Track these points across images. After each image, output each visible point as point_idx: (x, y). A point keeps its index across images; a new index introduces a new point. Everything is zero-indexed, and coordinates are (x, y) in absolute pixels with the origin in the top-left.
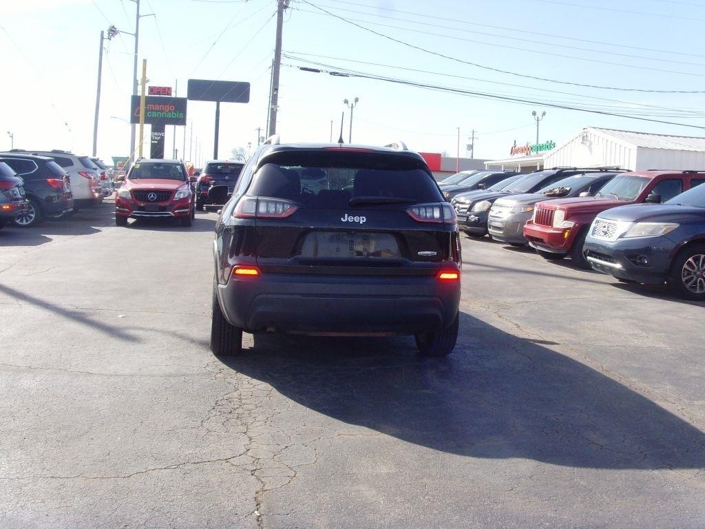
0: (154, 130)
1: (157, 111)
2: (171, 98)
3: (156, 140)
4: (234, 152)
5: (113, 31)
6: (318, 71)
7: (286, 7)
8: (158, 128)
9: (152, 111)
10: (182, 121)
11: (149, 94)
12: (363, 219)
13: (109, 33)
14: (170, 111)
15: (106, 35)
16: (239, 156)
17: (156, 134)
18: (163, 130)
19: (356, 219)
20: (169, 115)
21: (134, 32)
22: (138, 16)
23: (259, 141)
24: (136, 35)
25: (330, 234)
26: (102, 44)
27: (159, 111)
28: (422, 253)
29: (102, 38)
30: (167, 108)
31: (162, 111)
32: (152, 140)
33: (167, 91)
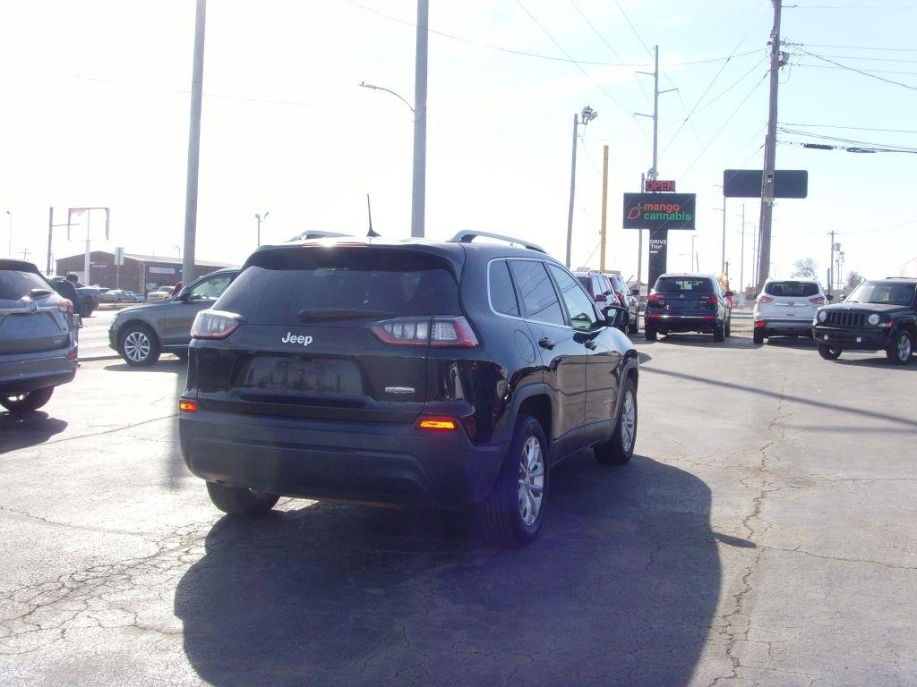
0: (653, 237)
1: (656, 212)
2: (675, 195)
3: (656, 250)
4: (799, 264)
5: (589, 114)
6: (829, 148)
7: (783, 63)
8: (659, 234)
9: (650, 212)
10: (689, 224)
11: (647, 190)
12: (309, 340)
13: (584, 117)
14: (674, 212)
15: (580, 119)
16: (808, 270)
17: (656, 241)
18: (664, 236)
19: (300, 339)
20: (672, 217)
21: (652, 113)
22: (657, 93)
23: (833, 249)
24: (655, 117)
25: (276, 359)
26: (575, 130)
27: (659, 212)
28: (392, 388)
29: (576, 123)
30: (669, 207)
31: (663, 212)
32: (651, 250)
33: (670, 185)
